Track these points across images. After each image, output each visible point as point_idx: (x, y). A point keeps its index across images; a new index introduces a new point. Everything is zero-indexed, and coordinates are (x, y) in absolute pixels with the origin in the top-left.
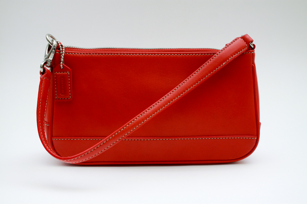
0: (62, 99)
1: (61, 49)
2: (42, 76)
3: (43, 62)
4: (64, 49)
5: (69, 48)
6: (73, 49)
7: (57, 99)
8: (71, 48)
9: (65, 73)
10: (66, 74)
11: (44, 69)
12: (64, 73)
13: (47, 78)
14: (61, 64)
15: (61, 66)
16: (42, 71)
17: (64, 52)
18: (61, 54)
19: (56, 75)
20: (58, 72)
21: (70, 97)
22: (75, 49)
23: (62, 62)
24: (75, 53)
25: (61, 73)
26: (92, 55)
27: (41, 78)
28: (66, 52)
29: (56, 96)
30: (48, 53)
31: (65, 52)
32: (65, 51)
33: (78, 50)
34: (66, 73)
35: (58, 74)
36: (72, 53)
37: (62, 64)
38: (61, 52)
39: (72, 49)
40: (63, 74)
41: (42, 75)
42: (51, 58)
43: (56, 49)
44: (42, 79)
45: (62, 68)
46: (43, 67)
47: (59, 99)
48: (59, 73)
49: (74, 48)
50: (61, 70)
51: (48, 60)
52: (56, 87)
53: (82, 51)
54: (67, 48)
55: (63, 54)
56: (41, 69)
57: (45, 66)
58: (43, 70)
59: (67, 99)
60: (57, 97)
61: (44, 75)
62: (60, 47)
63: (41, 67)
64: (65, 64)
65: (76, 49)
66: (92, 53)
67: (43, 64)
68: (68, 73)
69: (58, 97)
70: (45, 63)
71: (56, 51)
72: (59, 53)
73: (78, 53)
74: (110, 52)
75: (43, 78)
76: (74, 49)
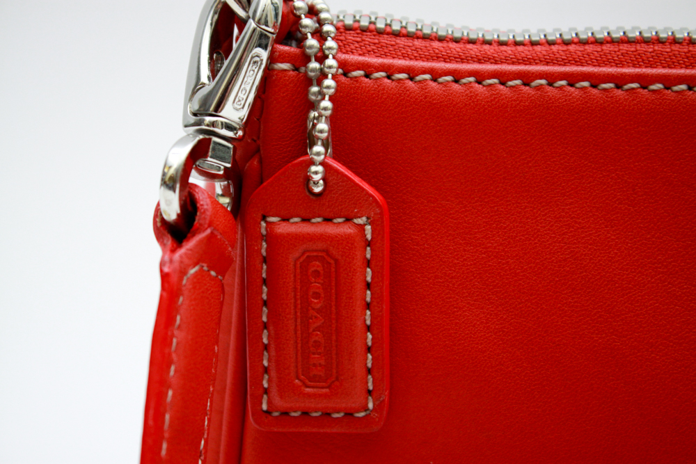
0: (305, 413)
1: (312, 42)
2: (177, 256)
3: (181, 142)
4: (330, 43)
5: (364, 30)
6: (393, 40)
7: (268, 412)
8: (380, 33)
9: (338, 228)
10: (347, 239)
11: (189, 204)
12: (330, 229)
13: (211, 268)
14: (312, 163)
15: (317, 173)
16: (172, 211)
17: (330, 62)
18: (309, 82)
19: (271, 237)
20: (285, 219)
21: (371, 405)
22: (409, 36)
23: (318, 148)
24: (412, 73)
25: (306, 229)
26: (539, 87)
27: (165, 277)
28: (345, 67)
29: (266, 391)
30: (214, 72)
31: (342, 64)
32: (343, 56)
33: (436, 44)
34: (348, 230)
35: (283, 229)
36: (390, 71)
37: (322, 164)
38: (314, 65)
39: (385, 40)
40: (321, 237)
41: (169, 242)
42: (235, 111)
43: (278, 41)
44: (174, 279)
45: (317, 189)
46: (178, 181)
47: (285, 413)
48: (295, 226)
49: (397, 34)
50: (312, 205)
51: (213, 124)
52: (265, 326)
53: (462, 60)
54: (348, 29)
55: (329, 82)
56: (169, 203)
57: (195, 179)
58: (183, 206)
59: (349, 415)
60: (269, 403)
61: (191, 244)
62: (306, 21)
63: (168, 183)
64: (336, 157)
65: (417, 43)
66: (541, 75)
67: (178, 157)
68: (362, 227)
69: (277, 401)
70: (198, 153)
71: (272, 59)
72: (296, 69)
73: (436, 75)
74: (682, 71)
75: (183, 272)
76: (402, 41)
